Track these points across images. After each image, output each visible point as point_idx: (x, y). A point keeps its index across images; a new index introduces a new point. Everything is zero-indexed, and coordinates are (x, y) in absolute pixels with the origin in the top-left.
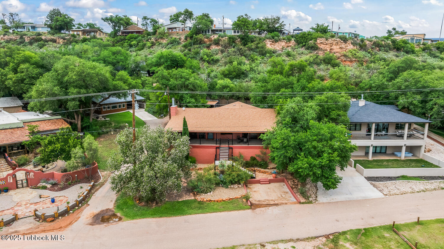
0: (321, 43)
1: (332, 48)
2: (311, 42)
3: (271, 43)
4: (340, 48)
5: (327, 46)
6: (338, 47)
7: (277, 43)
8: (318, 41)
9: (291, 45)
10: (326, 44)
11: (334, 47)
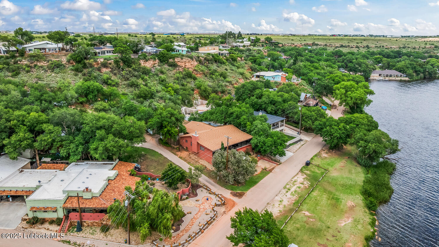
0: (178, 61)
1: (186, 65)
2: (171, 60)
3: (144, 62)
4: (191, 65)
5: (183, 63)
6: (189, 64)
7: (147, 62)
8: (176, 60)
9: (156, 62)
10: (182, 62)
11: (187, 64)
